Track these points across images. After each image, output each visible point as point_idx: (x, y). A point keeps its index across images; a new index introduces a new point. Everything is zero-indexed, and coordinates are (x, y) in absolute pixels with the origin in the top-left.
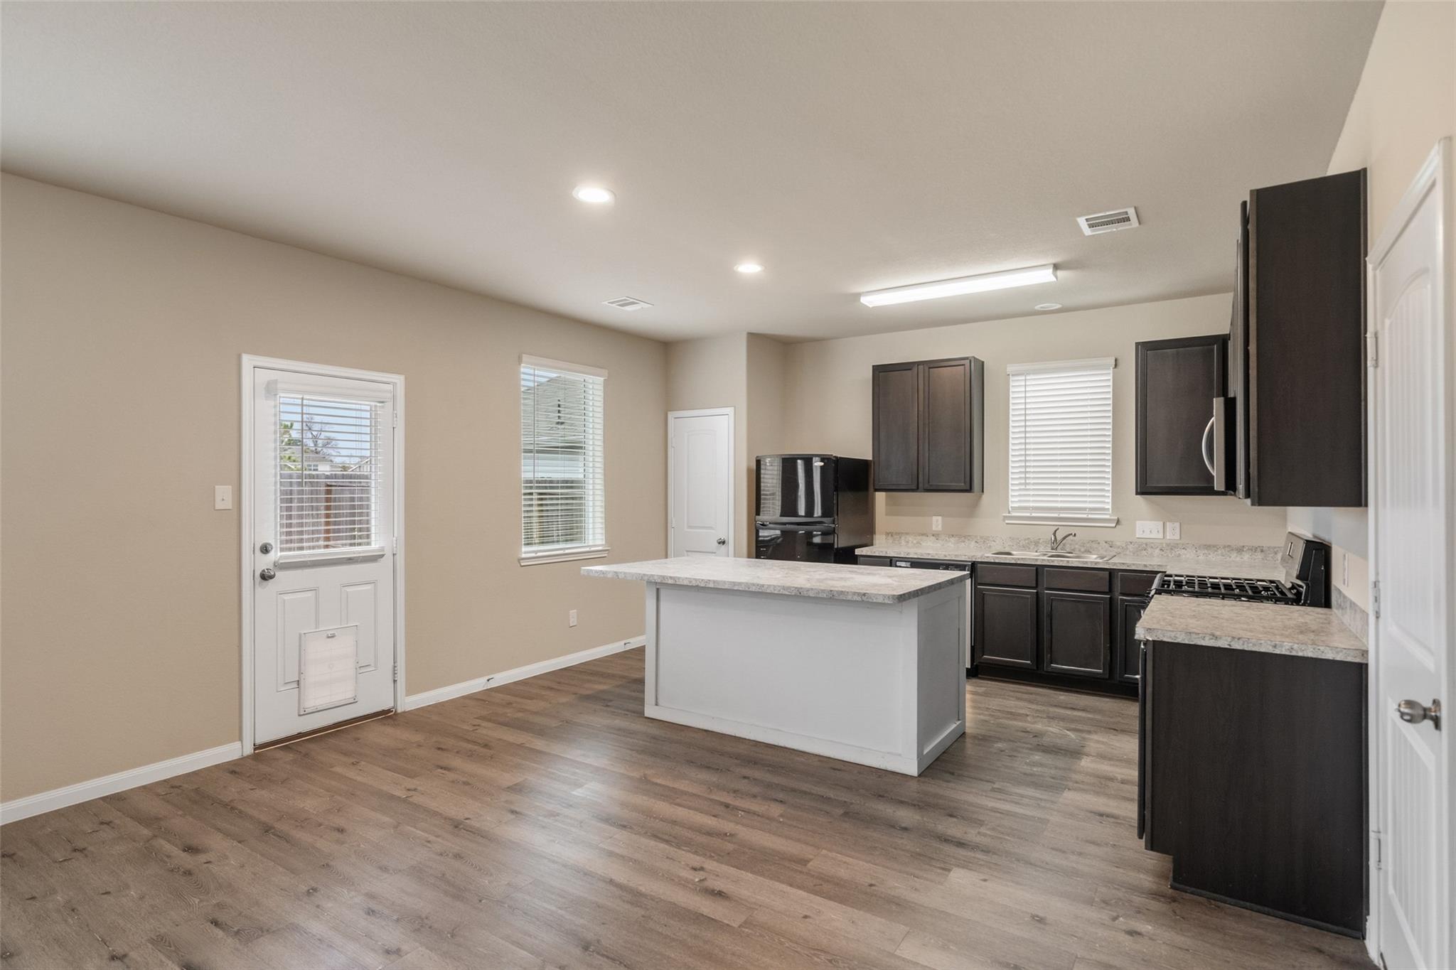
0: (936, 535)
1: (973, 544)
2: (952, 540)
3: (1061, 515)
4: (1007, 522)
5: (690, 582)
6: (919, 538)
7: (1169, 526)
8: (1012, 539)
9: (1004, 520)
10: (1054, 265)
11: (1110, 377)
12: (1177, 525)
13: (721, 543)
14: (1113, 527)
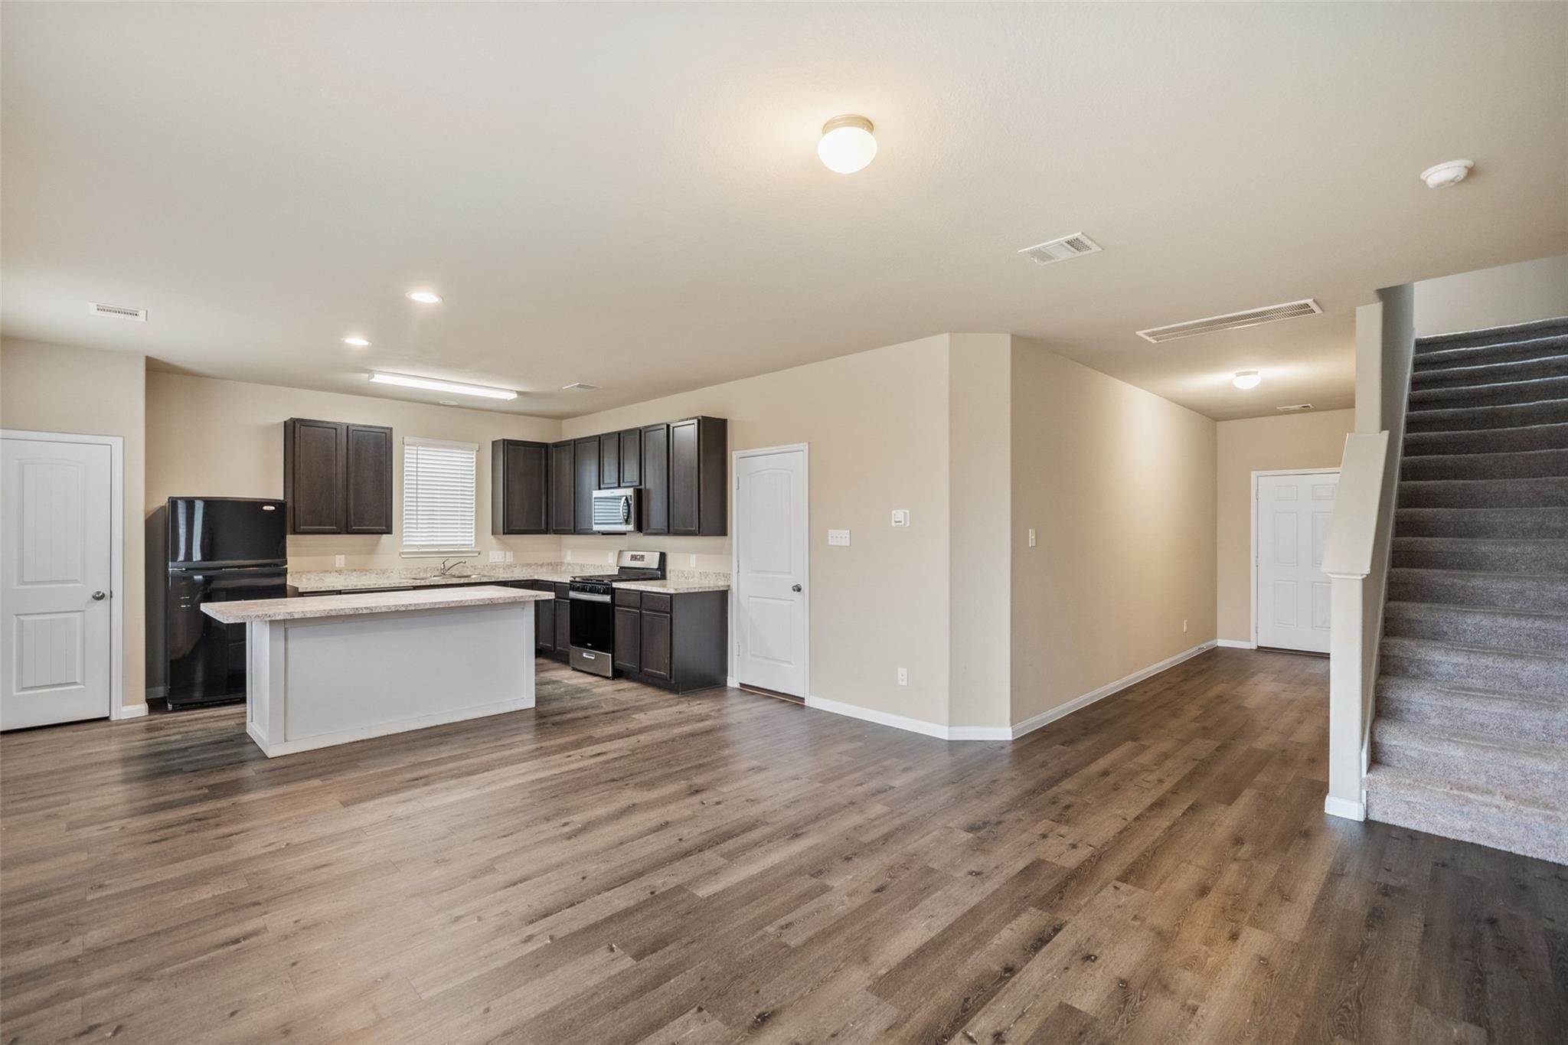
0: (339, 571)
1: (374, 575)
2: (355, 574)
3: (441, 550)
4: (403, 556)
5: (390, 608)
6: (322, 574)
7: (508, 553)
8: (406, 569)
9: (400, 555)
10: (517, 392)
11: (474, 456)
12: (512, 552)
13: (99, 597)
14: (476, 556)
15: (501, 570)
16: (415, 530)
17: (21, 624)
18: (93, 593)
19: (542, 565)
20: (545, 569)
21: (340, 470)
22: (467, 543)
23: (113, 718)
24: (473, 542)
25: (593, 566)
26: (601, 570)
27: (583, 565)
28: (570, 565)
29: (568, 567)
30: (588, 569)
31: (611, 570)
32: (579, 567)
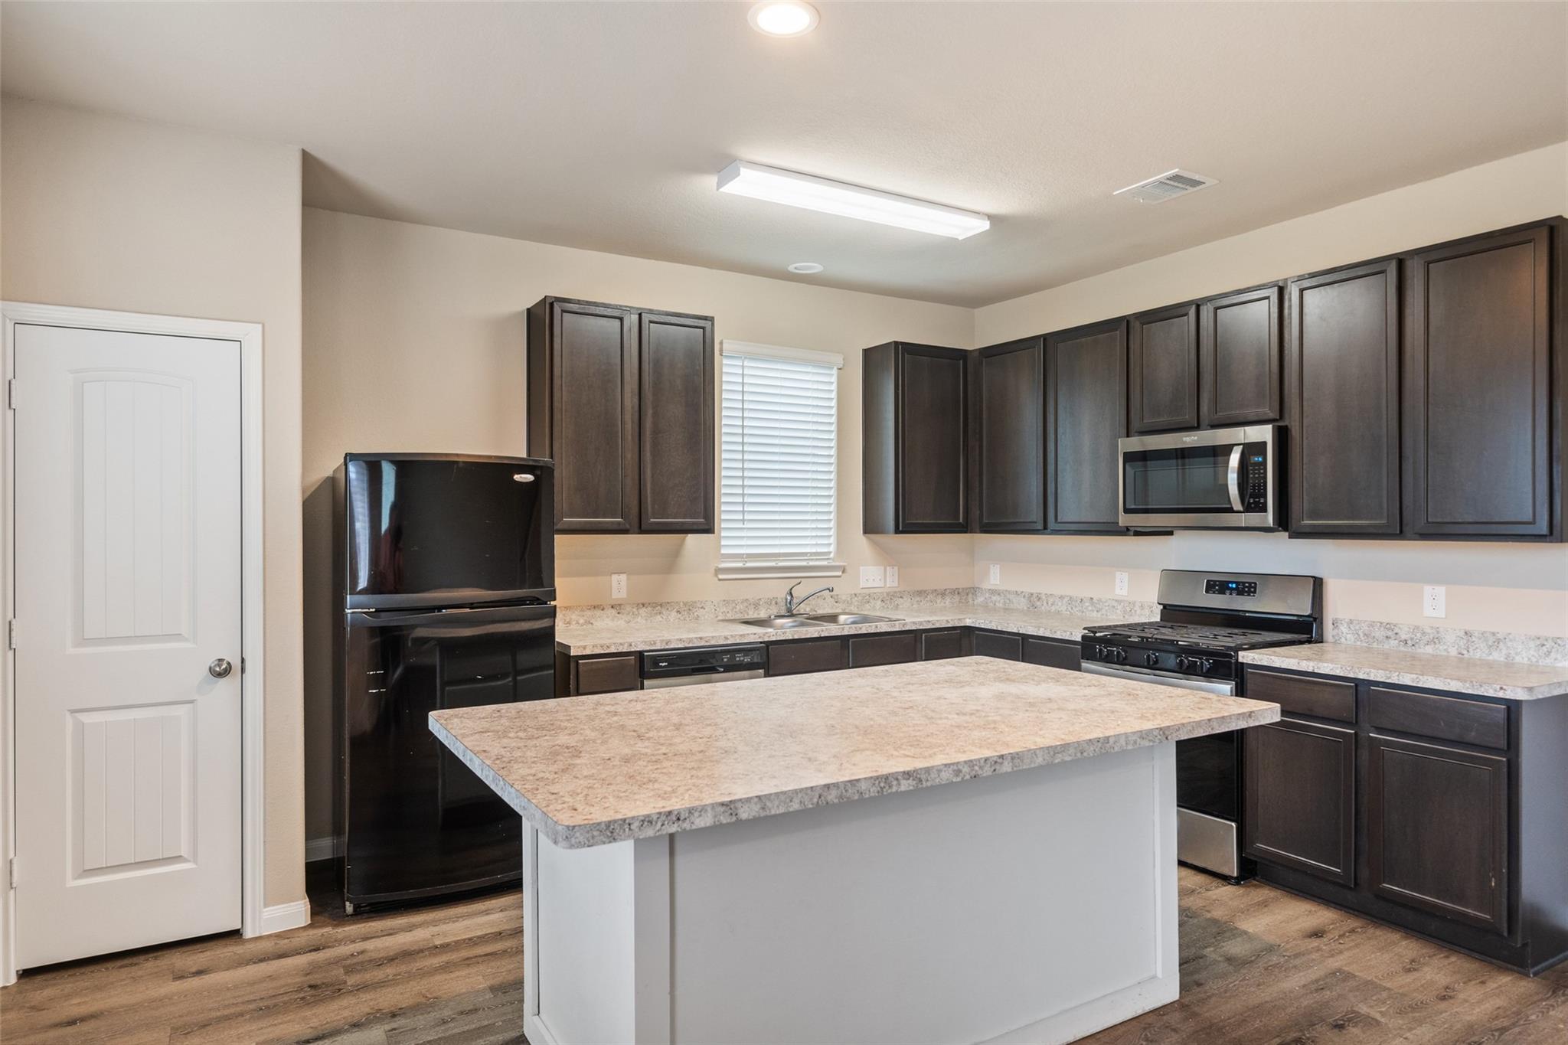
0: (617, 606)
1: (674, 614)
2: (643, 611)
3: (780, 564)
4: (720, 577)
6: (589, 613)
7: (888, 568)
8: (726, 602)
9: (716, 575)
10: (990, 217)
11: (834, 379)
12: (896, 568)
13: (221, 671)
14: (839, 577)
15: (879, 602)
16: (740, 525)
17: (80, 729)
18: (211, 661)
19: (943, 594)
20: (948, 600)
21: (628, 402)
22: (820, 550)
23: (248, 934)
24: (832, 549)
25: (1066, 599)
26: (1090, 608)
27: (1035, 595)
28: (999, 594)
29: (994, 598)
30: (1052, 605)
31: (1128, 609)
32: (1023, 599)
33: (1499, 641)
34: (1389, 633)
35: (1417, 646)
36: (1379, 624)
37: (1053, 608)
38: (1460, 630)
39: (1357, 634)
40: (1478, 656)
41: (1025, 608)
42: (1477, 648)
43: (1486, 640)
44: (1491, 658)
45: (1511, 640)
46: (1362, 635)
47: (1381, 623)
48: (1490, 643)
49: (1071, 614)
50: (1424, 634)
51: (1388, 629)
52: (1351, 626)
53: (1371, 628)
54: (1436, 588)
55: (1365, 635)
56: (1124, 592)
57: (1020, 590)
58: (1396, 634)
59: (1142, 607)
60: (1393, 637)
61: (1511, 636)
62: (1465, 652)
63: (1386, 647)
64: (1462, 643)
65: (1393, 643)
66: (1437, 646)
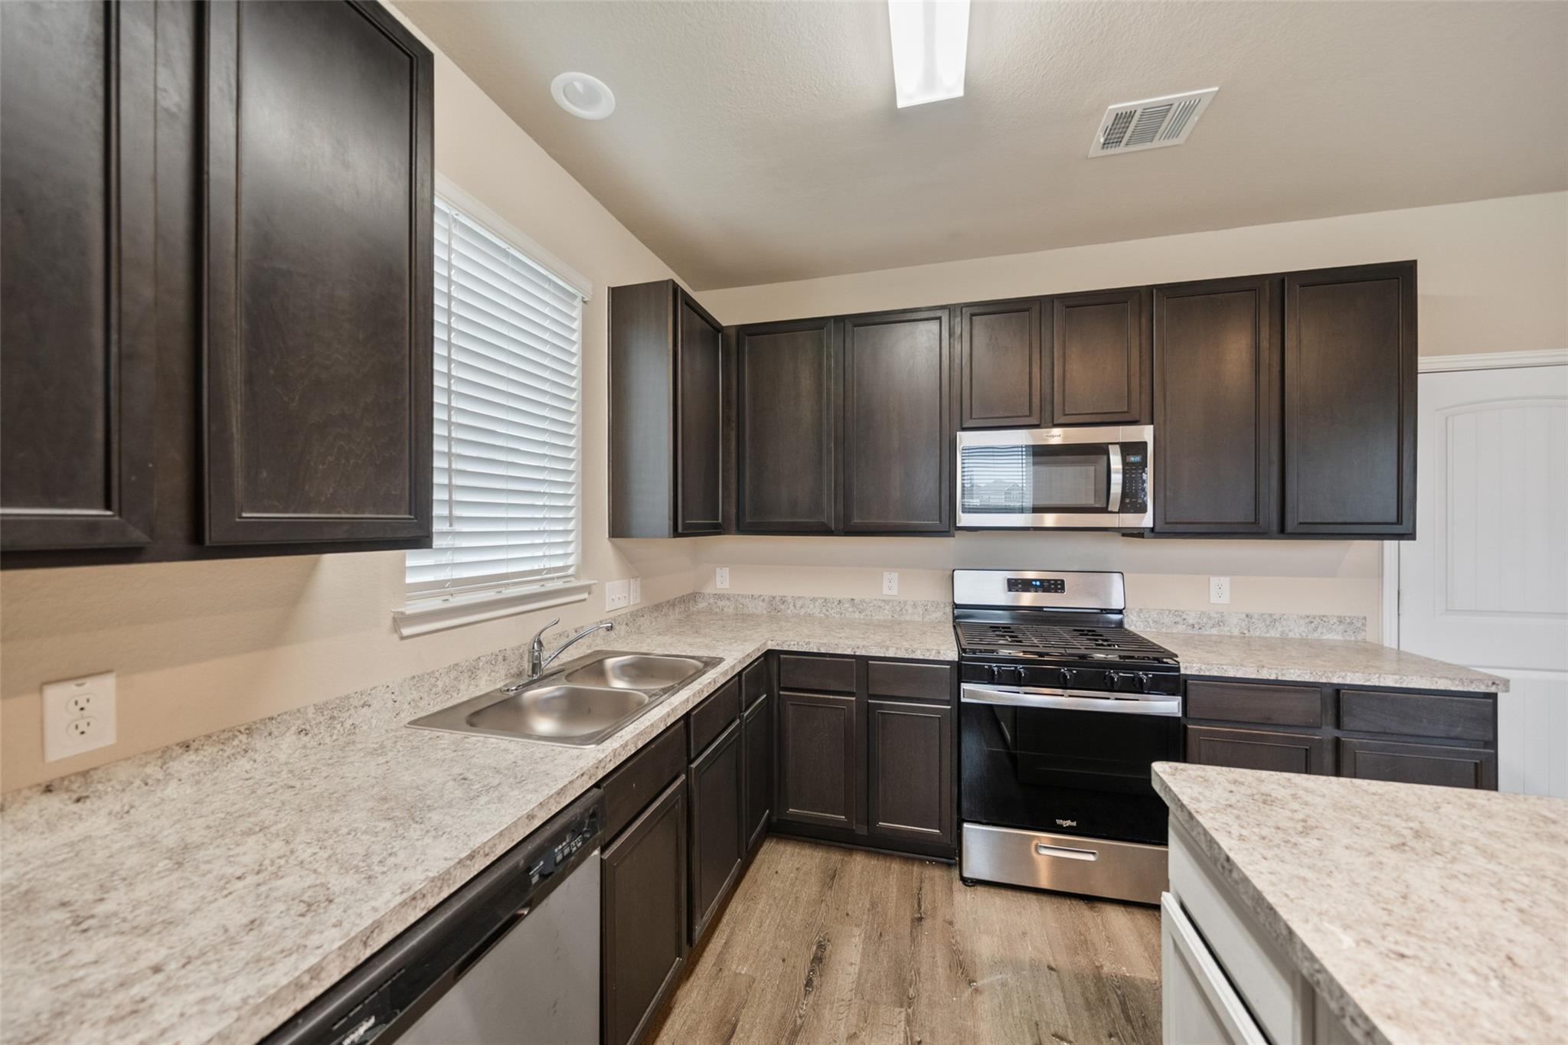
4: (406, 632)
7: (632, 581)
9: (396, 631)
12: (639, 580)
14: (584, 600)
15: (624, 626)
19: (674, 605)
20: (677, 610)
22: (559, 564)
24: (572, 561)
25: (820, 601)
26: (851, 609)
27: (778, 599)
28: (728, 599)
29: (721, 603)
30: (801, 607)
31: (898, 609)
32: (761, 603)
33: (1275, 621)
34: (1178, 619)
35: (1203, 628)
36: (1167, 612)
37: (803, 612)
38: (1242, 613)
39: (1147, 621)
40: (1257, 634)
41: (765, 612)
42: (1256, 628)
43: (1264, 620)
44: (1268, 635)
45: (1285, 620)
46: (1151, 622)
47: (1170, 611)
48: (1268, 623)
49: (827, 616)
50: (1210, 618)
51: (1177, 616)
52: (1141, 615)
53: (1160, 616)
54: (1222, 578)
55: (1154, 622)
56: (895, 592)
57: (756, 593)
58: (1184, 619)
59: (915, 606)
60: (1181, 622)
61: (1285, 617)
62: (1246, 632)
63: (1174, 631)
64: (1243, 624)
65: (1181, 628)
66: (1221, 628)
